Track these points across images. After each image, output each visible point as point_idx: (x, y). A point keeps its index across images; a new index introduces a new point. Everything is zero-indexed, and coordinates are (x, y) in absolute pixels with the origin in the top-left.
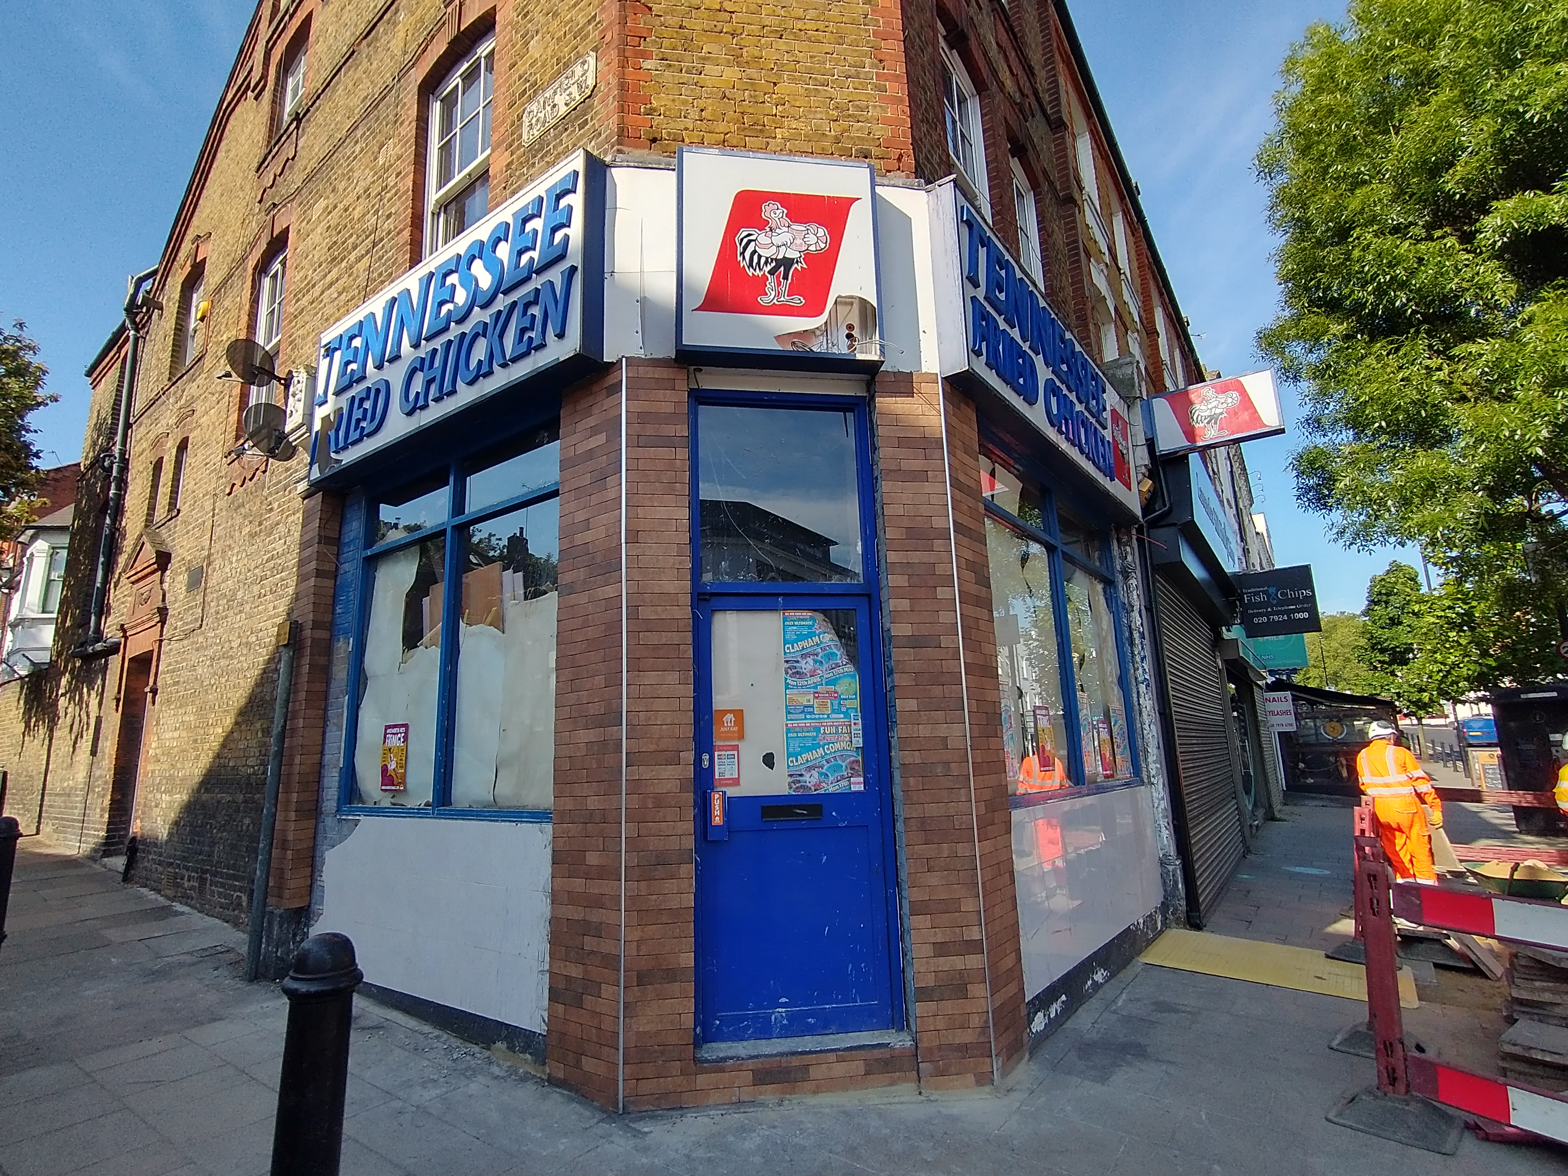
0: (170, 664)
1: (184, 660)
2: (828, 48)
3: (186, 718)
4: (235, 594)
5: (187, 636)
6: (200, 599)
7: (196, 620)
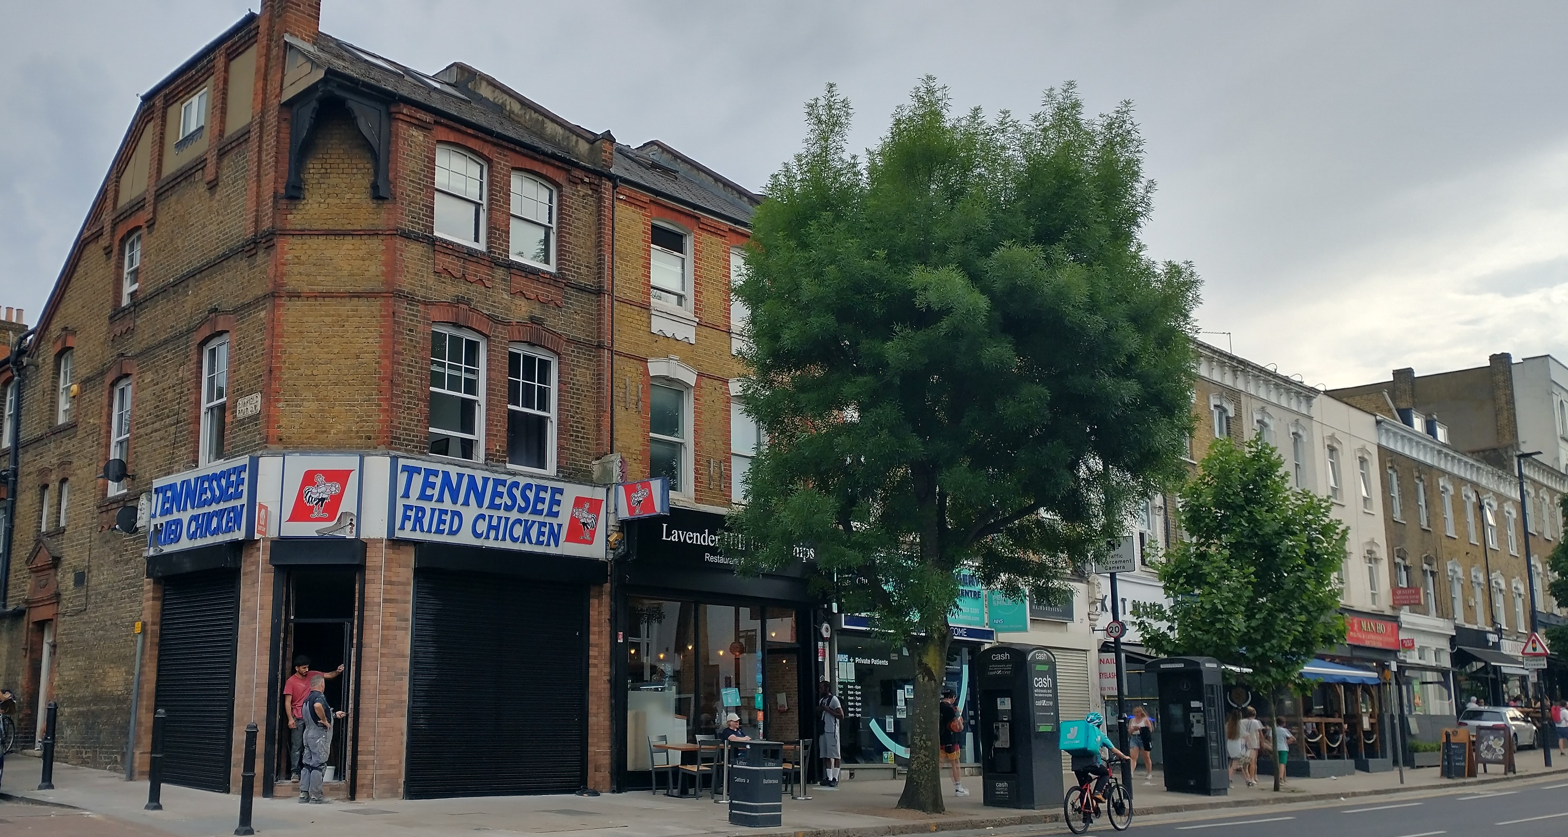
0: (65, 630)
1: (75, 628)
2: (357, 388)
3: (80, 663)
4: (107, 594)
5: (76, 614)
6: (83, 592)
7: (82, 605)
